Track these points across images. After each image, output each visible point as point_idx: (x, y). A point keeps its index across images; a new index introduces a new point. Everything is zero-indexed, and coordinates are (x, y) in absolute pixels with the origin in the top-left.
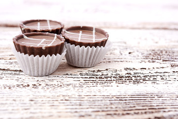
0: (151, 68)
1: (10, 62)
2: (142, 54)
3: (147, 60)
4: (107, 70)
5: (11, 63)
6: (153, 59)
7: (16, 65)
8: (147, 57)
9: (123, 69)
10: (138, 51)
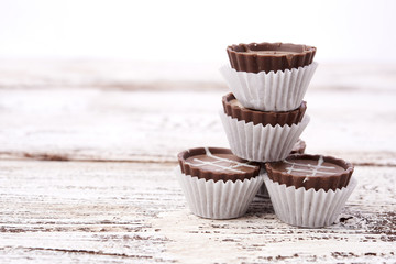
0: (387, 252)
1: (102, 237)
2: (368, 222)
3: (379, 236)
4: (296, 255)
5: (106, 239)
6: (390, 233)
7: (116, 244)
8: (378, 230)
9: (329, 255)
10: (359, 217)
